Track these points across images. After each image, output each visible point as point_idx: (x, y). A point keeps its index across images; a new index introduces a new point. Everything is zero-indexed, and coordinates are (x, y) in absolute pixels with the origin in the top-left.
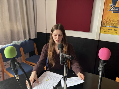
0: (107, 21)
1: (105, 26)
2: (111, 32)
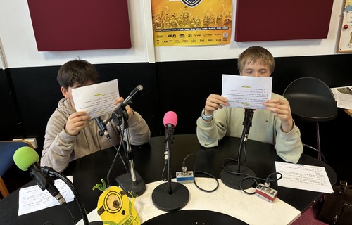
0: (163, 18)
1: (162, 30)
2: (174, 41)
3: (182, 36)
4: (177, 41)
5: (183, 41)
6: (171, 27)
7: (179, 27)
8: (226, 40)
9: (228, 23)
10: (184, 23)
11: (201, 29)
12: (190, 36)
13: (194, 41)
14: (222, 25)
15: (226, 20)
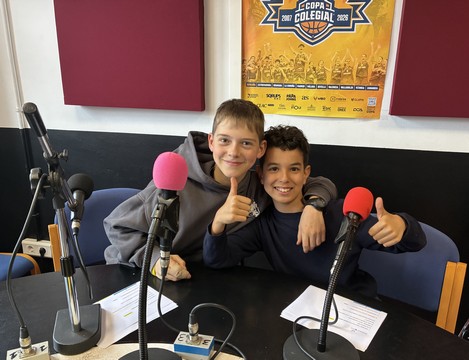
1: (256, 85)
2: (277, 106)
3: (292, 97)
4: (282, 107)
5: (293, 107)
6: (273, 81)
7: (286, 80)
8: (372, 112)
9: (380, 78)
10: (296, 75)
11: (327, 87)
12: (304, 98)
13: (311, 108)
15: (374, 73)
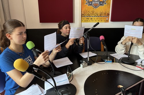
0: (85, 12)
1: (84, 17)
2: (88, 21)
5: (92, 21)
7: (90, 15)
8: (107, 21)
9: (108, 14)
10: (92, 14)
11: (99, 16)
12: (94, 19)
14: (106, 15)
